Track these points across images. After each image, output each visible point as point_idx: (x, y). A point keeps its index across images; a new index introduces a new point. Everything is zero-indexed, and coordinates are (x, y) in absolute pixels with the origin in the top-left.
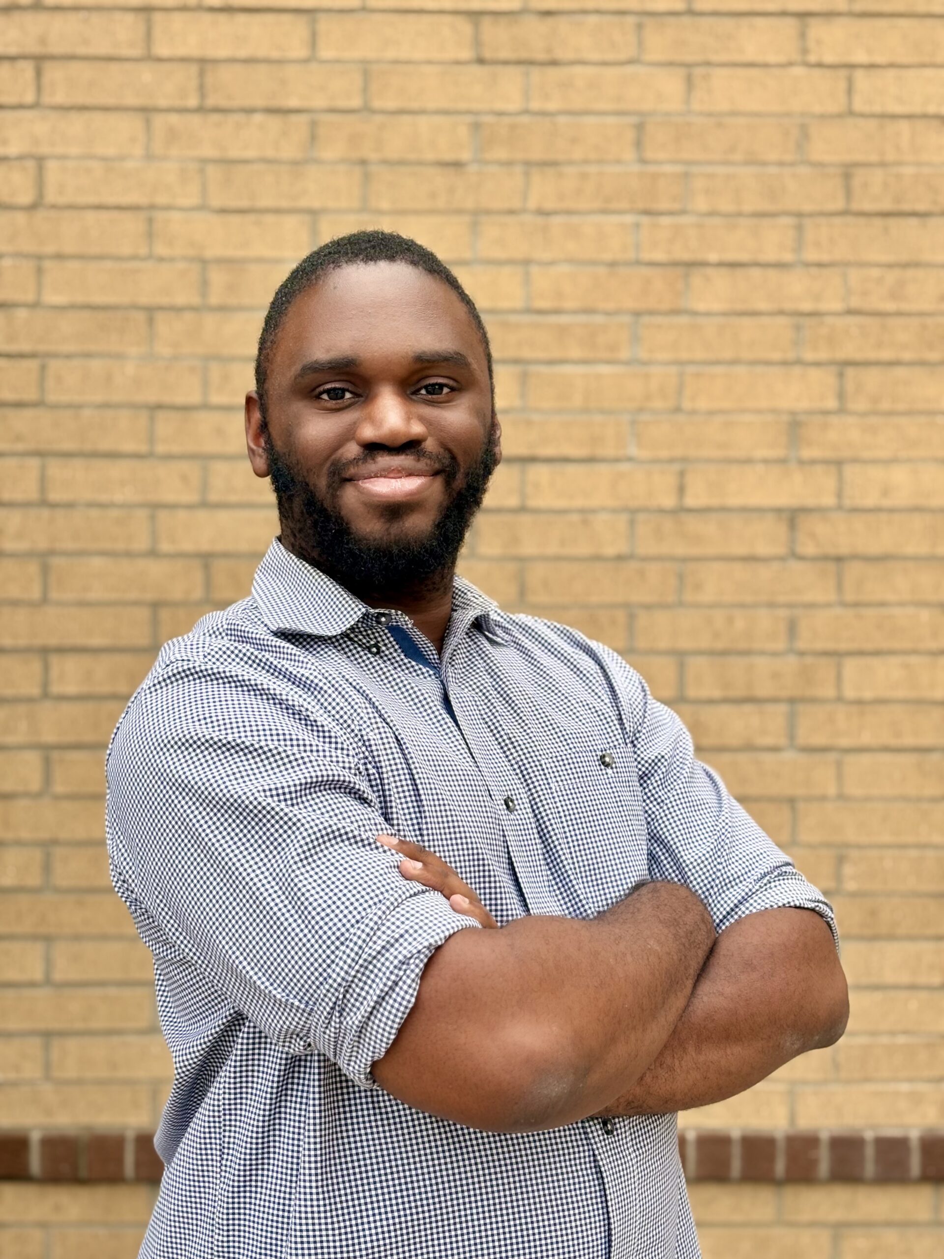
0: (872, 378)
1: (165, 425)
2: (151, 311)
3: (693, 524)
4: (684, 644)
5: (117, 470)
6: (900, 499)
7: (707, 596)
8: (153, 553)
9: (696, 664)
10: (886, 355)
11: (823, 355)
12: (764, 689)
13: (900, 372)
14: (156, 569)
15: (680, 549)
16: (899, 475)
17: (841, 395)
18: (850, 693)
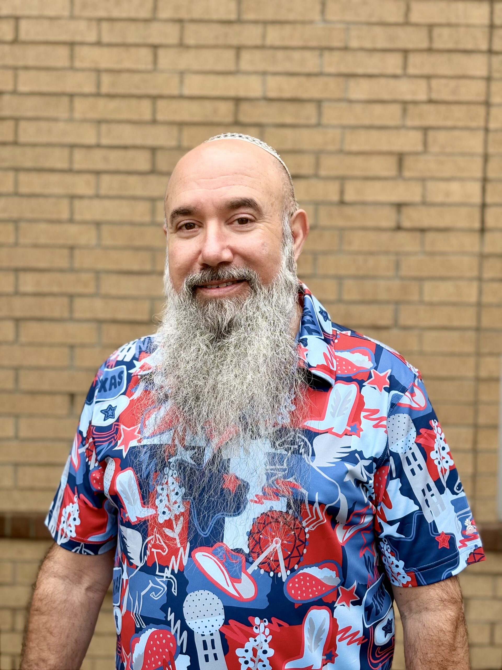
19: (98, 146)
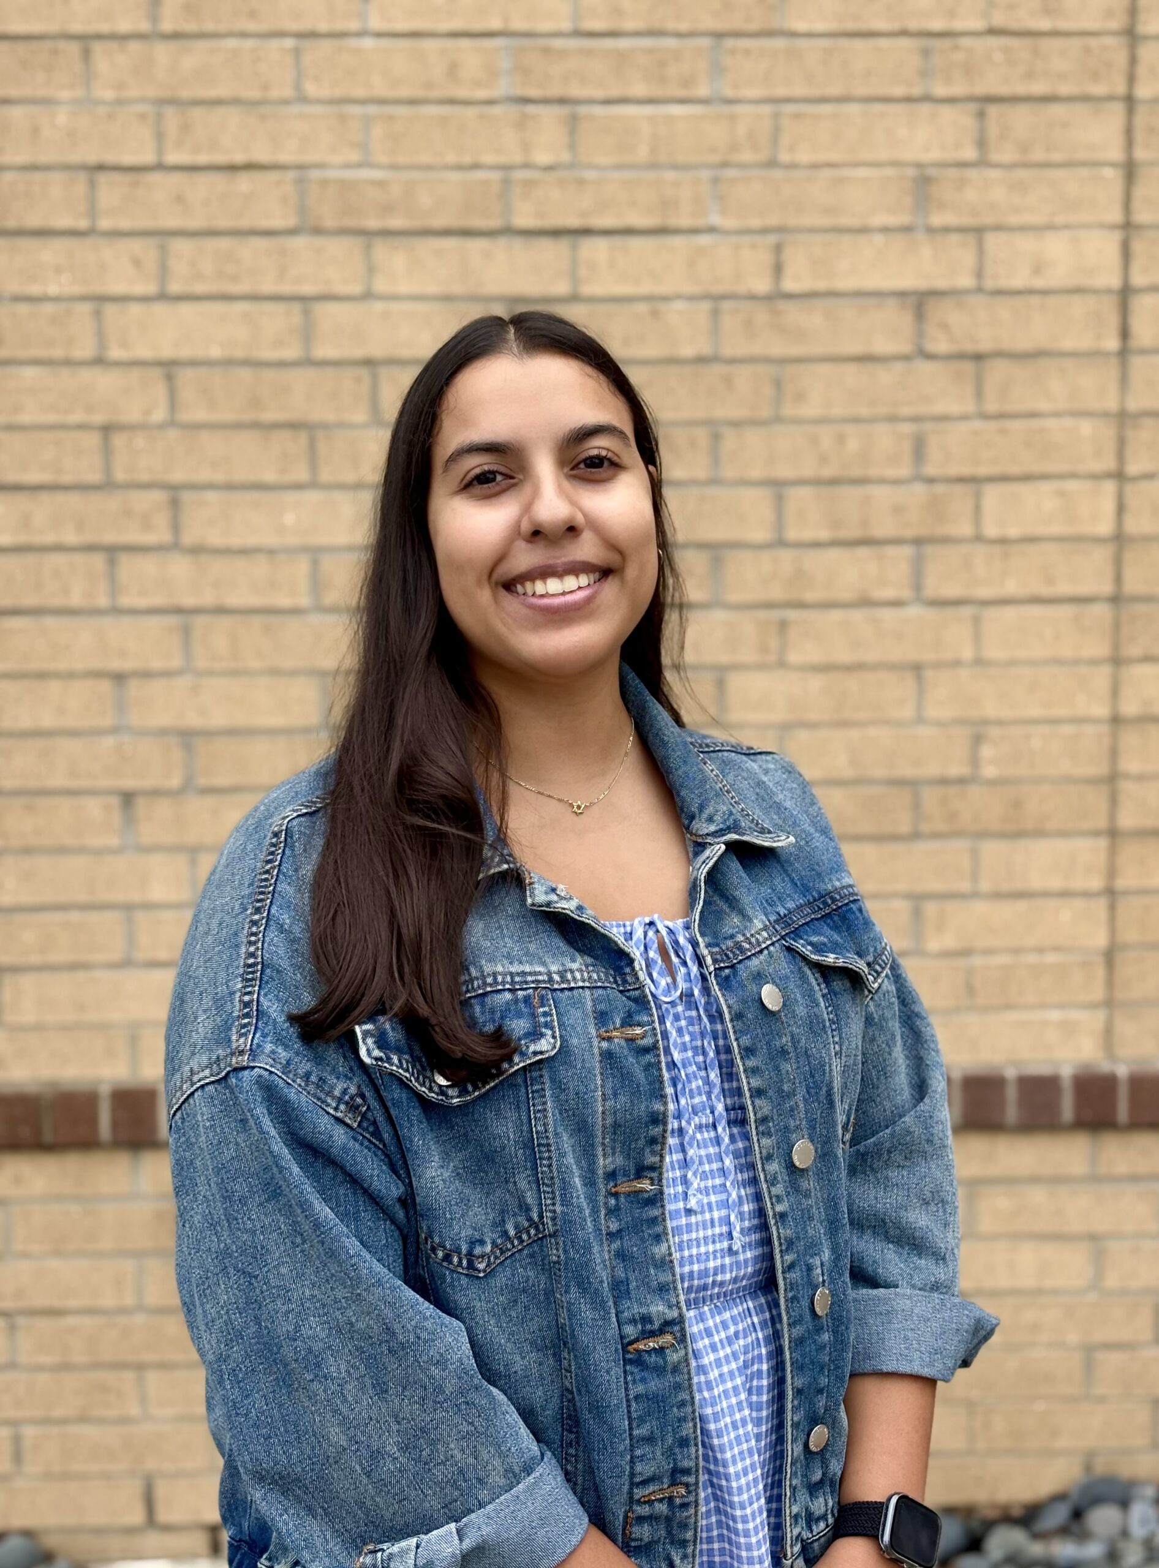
0: (1021, 118)
1: (110, 191)
2: (86, 40)
3: (793, 313)
4: (783, 471)
5: (50, 252)
6: (1056, 277)
7: (811, 409)
8: (100, 361)
9: (800, 496)
10: (1038, 88)
11: (958, 89)
12: (883, 529)
13: (1057, 111)
14: (105, 381)
15: (778, 348)
16: (1055, 247)
17: (982, 143)
18: (991, 530)
19: (160, 167)
